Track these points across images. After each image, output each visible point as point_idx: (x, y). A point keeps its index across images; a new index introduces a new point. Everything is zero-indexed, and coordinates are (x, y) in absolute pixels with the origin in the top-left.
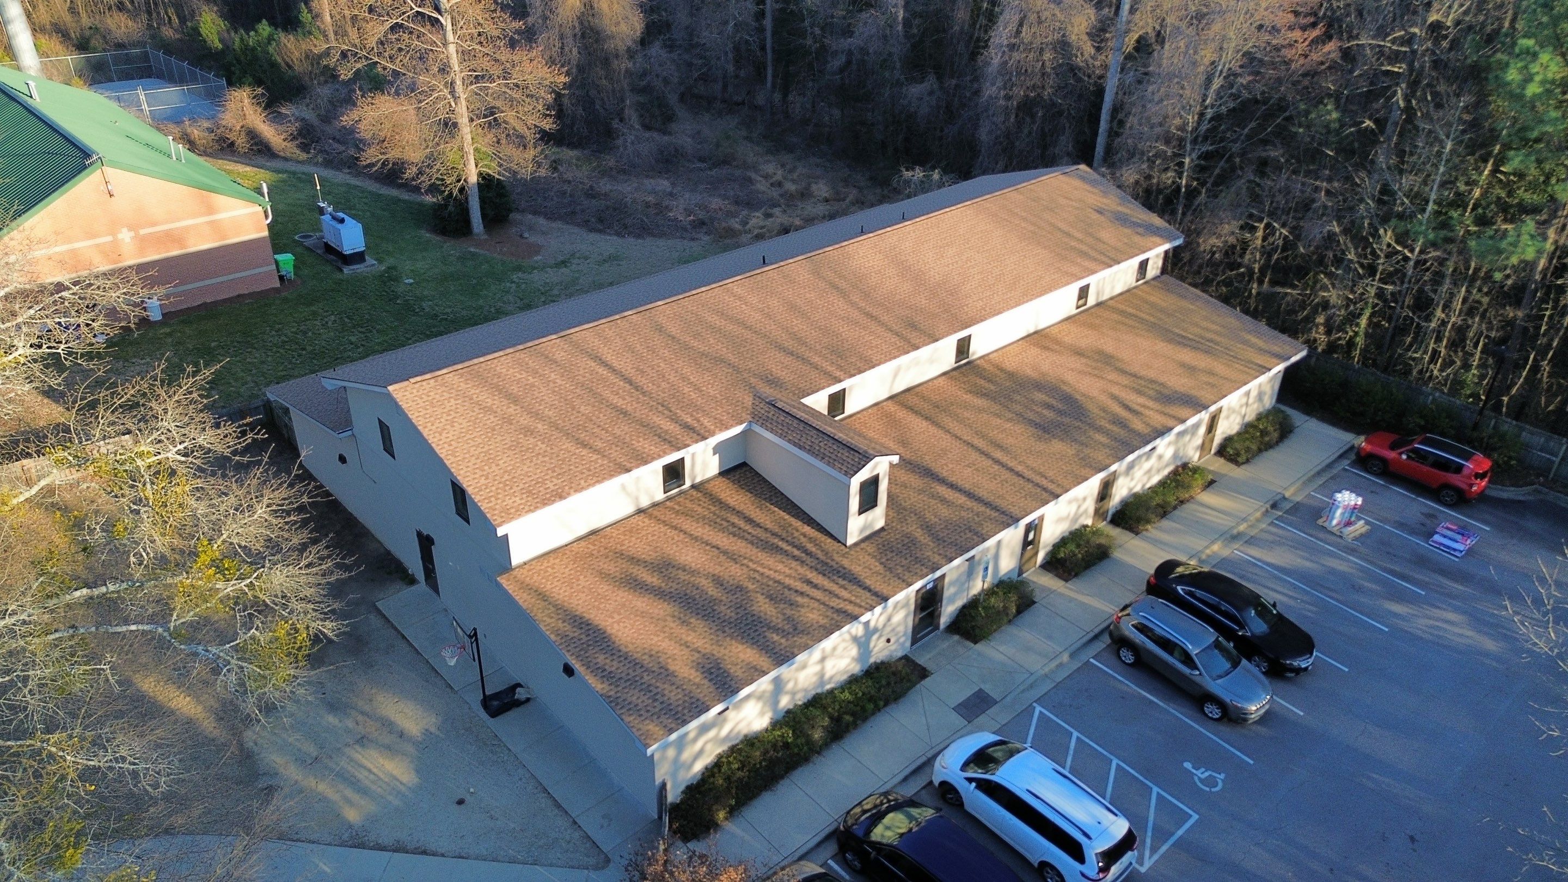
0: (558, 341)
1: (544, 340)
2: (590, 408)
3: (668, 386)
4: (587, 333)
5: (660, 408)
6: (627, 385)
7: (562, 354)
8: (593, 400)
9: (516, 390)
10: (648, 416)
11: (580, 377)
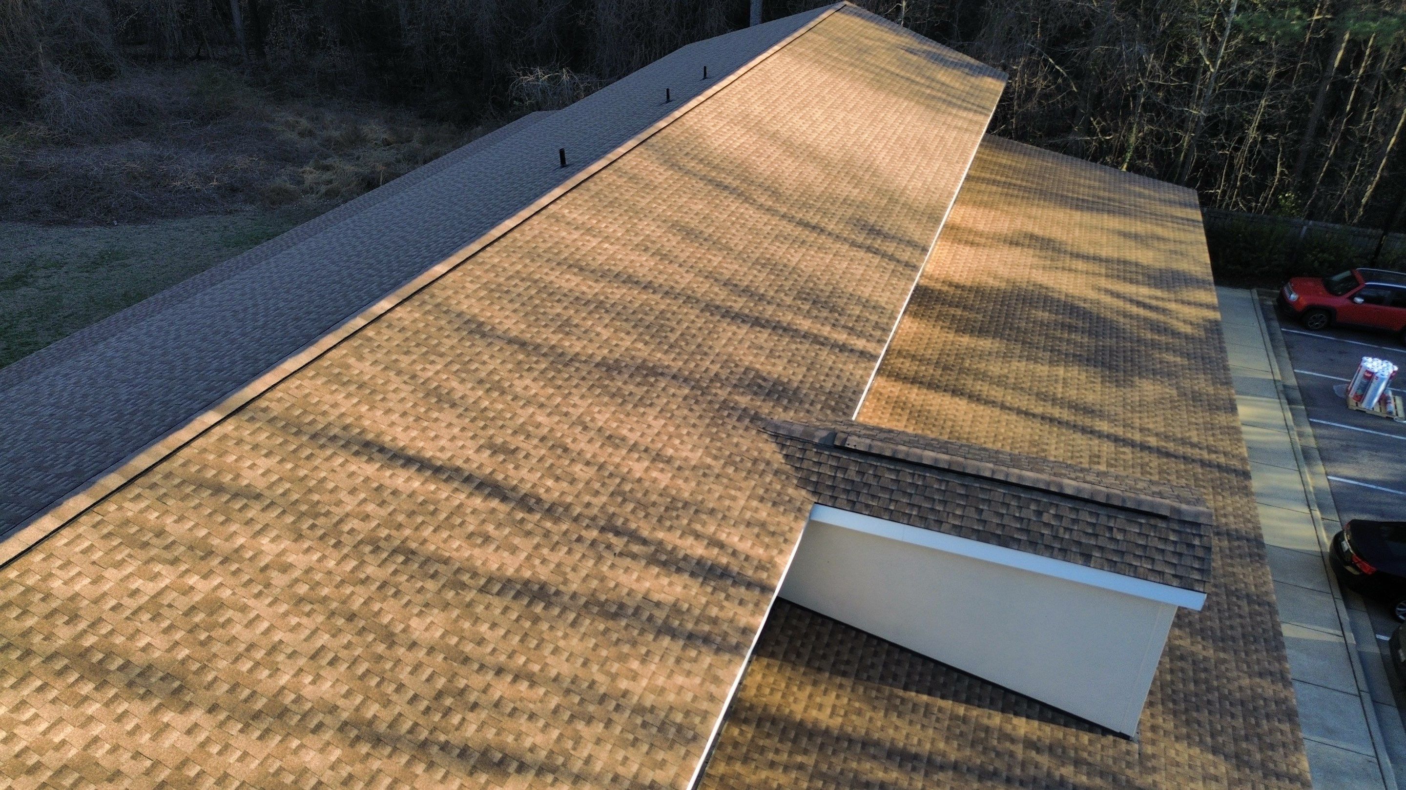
0: (229, 427)
1: (183, 435)
2: (436, 615)
3: (591, 471)
4: (307, 384)
5: (619, 543)
6: (495, 503)
7: (264, 463)
8: (431, 586)
9: (161, 643)
10: (603, 579)
11: (354, 523)
